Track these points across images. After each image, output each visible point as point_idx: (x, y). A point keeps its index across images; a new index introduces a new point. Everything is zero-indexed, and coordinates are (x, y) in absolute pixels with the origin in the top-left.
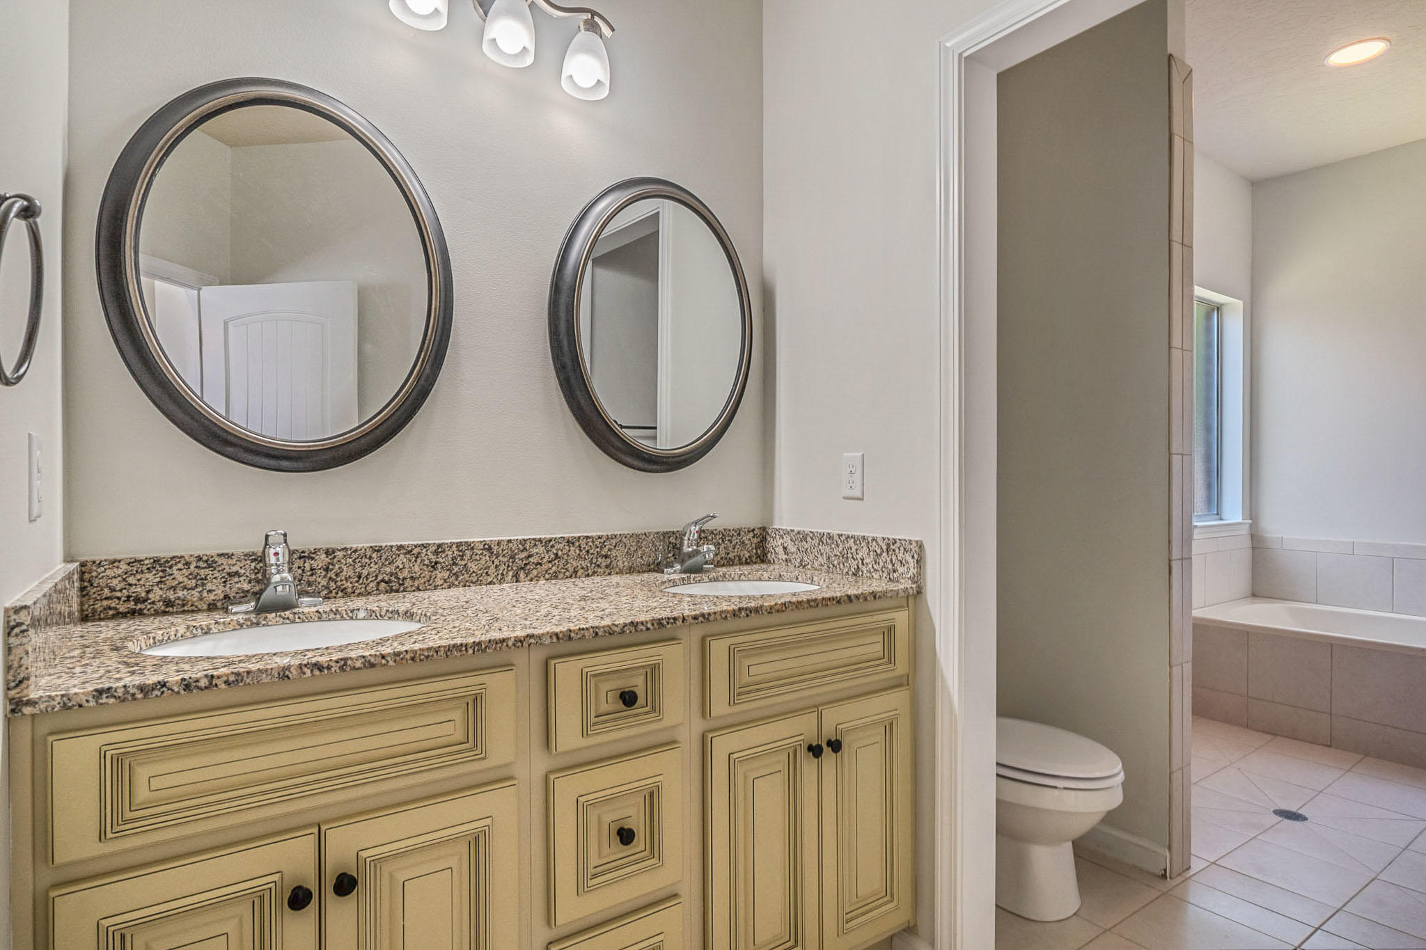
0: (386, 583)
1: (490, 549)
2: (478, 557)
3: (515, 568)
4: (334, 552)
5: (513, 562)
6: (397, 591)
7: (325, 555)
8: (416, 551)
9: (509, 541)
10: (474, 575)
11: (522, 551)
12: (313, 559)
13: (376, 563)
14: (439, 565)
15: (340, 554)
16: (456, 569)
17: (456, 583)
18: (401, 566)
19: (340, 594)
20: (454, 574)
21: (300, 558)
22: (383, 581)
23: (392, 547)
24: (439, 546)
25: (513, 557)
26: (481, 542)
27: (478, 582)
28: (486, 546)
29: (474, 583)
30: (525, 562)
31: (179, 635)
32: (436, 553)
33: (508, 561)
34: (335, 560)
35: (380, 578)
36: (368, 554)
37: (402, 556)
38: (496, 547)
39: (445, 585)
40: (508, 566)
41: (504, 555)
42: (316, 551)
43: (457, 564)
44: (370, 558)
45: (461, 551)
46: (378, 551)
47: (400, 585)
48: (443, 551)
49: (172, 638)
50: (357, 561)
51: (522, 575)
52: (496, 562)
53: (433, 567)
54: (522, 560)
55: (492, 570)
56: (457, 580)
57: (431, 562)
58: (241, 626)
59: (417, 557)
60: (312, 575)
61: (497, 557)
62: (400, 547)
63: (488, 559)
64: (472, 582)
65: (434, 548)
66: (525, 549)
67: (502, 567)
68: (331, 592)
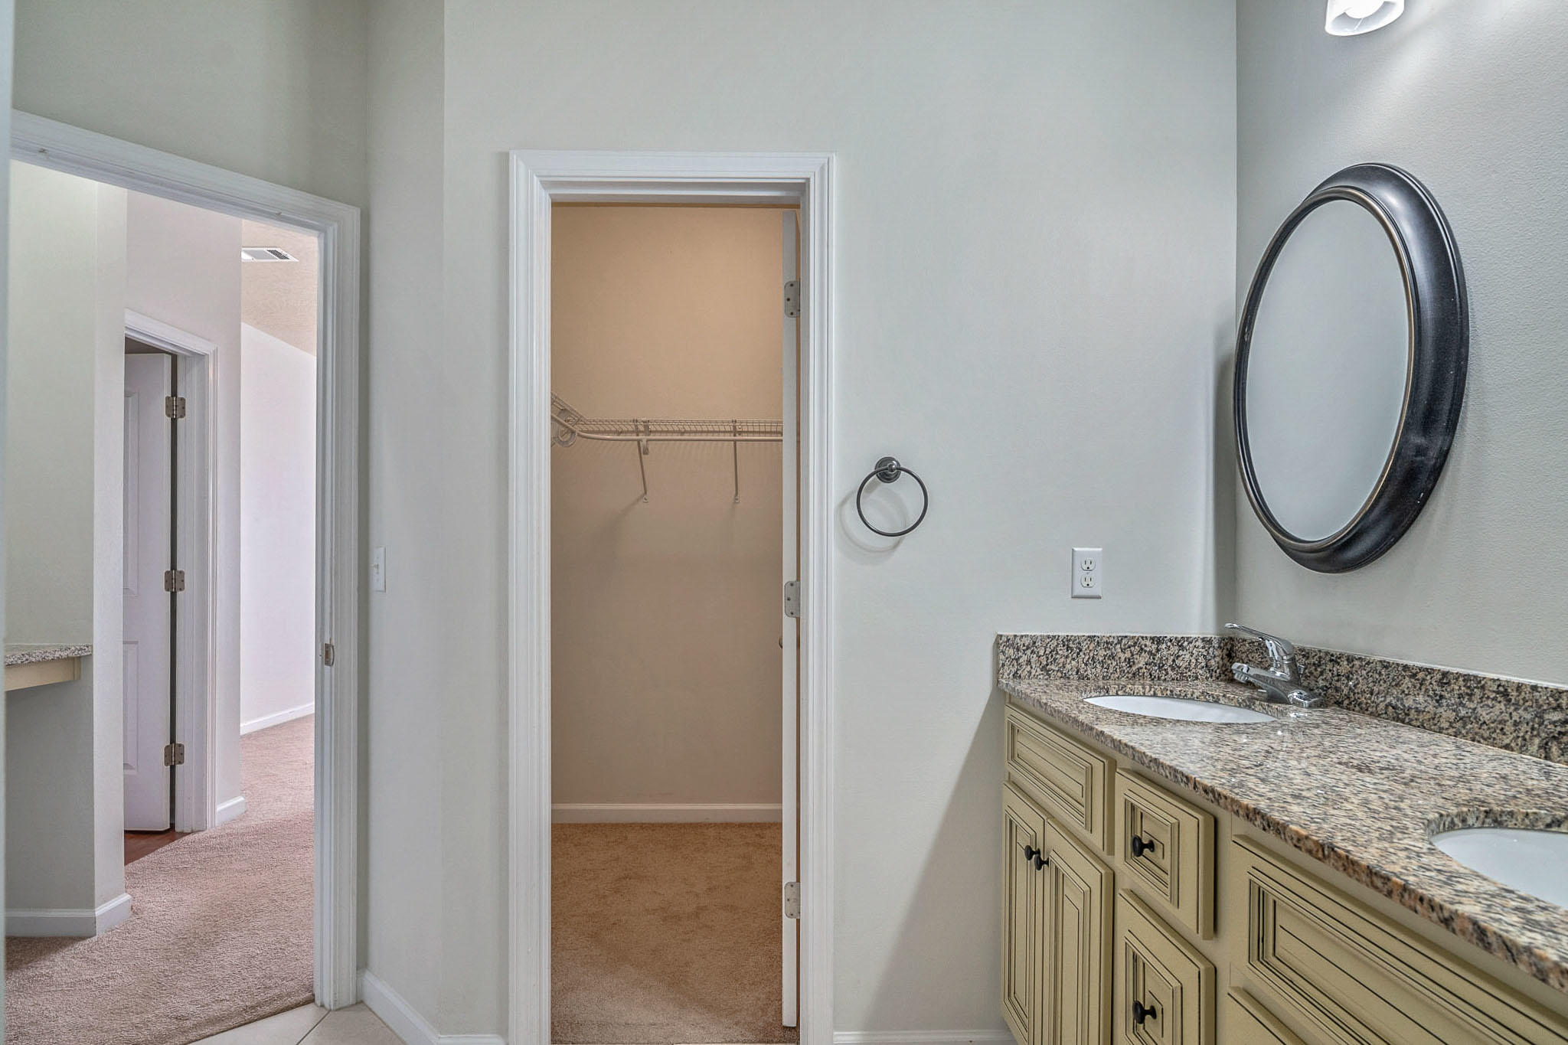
0: (1393, 708)
1: (1505, 694)
2: (1489, 702)
3: (1543, 735)
4: (1353, 661)
5: (1540, 724)
6: (1403, 721)
7: (1346, 663)
8: (1421, 675)
9: (1534, 688)
10: (1485, 727)
11: (1555, 709)
12: (1338, 664)
13: (1385, 682)
14: (1444, 701)
15: (1357, 663)
16: (1463, 713)
17: (1464, 732)
18: (1406, 692)
19: (1357, 708)
20: (1461, 719)
21: (1331, 661)
22: (1390, 704)
23: (1398, 664)
24: (1445, 674)
25: (1540, 716)
26: (1494, 680)
27: (1490, 741)
28: (1501, 689)
29: (1485, 739)
30: (1559, 729)
32: (1441, 683)
33: (1533, 720)
34: (1354, 669)
35: (1388, 700)
36: (1379, 668)
37: (1407, 678)
38: (1515, 693)
39: (1451, 731)
40: (1533, 729)
41: (1525, 709)
42: (1341, 656)
43: (1464, 706)
44: (1380, 674)
45: (1469, 688)
46: (1386, 667)
47: (1406, 714)
48: (1448, 683)
50: (1370, 674)
51: (1555, 749)
52: (1515, 717)
53: (1437, 701)
54: (1554, 723)
55: (1509, 728)
56: (1464, 727)
57: (1436, 695)
59: (1421, 684)
60: (1338, 681)
61: (1516, 710)
62: (1406, 667)
63: (1503, 708)
64: (1482, 737)
65: (1439, 676)
66: (1559, 706)
67: (1524, 728)
68: (1351, 703)
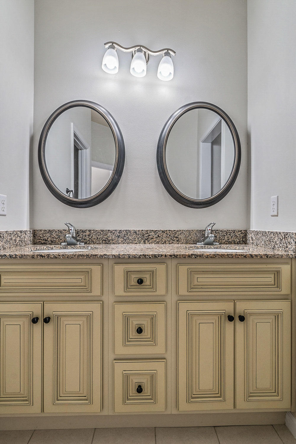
0: (105, 241)
1: (136, 232)
2: (132, 235)
3: (144, 239)
4: (91, 231)
5: (143, 237)
6: (108, 243)
7: (88, 232)
8: (113, 232)
9: (142, 230)
10: (131, 240)
11: (147, 234)
12: (85, 232)
13: (102, 235)
14: (120, 237)
15: (92, 231)
16: (125, 238)
17: (125, 242)
18: (109, 236)
19: (92, 243)
20: (125, 240)
21: (82, 232)
22: (104, 240)
23: (106, 230)
24: (120, 231)
25: (143, 235)
26: (133, 230)
27: (132, 243)
28: (135, 232)
29: (131, 243)
30: (147, 237)
31: (44, 248)
32: (119, 233)
33: (142, 237)
34: (91, 233)
35: (103, 239)
36: (100, 232)
37: (109, 233)
38: (138, 232)
39: (122, 243)
40: (142, 238)
41: (140, 235)
42: (86, 230)
43: (125, 237)
44: (100, 233)
45: (127, 233)
46: (103, 231)
47: (109, 242)
48: (121, 232)
49: (42, 249)
50: (97, 234)
51: (146, 241)
52: (138, 237)
53: (118, 237)
54: (146, 236)
55: (137, 239)
56: (125, 241)
57: (118, 236)
58: (61, 248)
59: (114, 234)
60: (85, 237)
61: (138, 235)
62: (109, 230)
63: (135, 235)
64: (130, 242)
65: (119, 231)
66: (147, 233)
67: (140, 239)
68: (90, 242)
